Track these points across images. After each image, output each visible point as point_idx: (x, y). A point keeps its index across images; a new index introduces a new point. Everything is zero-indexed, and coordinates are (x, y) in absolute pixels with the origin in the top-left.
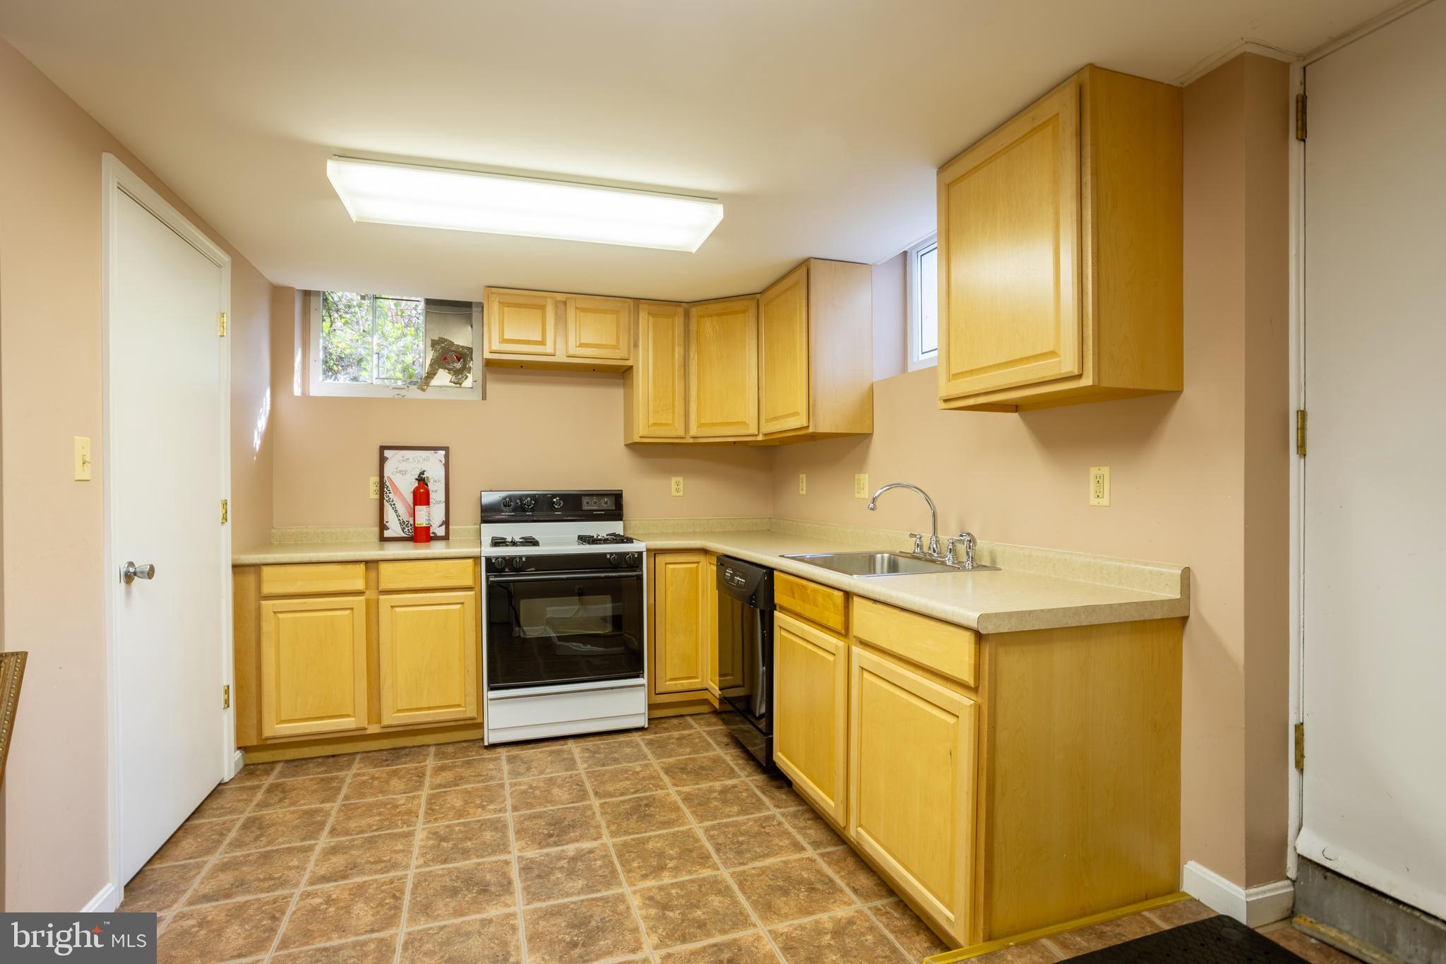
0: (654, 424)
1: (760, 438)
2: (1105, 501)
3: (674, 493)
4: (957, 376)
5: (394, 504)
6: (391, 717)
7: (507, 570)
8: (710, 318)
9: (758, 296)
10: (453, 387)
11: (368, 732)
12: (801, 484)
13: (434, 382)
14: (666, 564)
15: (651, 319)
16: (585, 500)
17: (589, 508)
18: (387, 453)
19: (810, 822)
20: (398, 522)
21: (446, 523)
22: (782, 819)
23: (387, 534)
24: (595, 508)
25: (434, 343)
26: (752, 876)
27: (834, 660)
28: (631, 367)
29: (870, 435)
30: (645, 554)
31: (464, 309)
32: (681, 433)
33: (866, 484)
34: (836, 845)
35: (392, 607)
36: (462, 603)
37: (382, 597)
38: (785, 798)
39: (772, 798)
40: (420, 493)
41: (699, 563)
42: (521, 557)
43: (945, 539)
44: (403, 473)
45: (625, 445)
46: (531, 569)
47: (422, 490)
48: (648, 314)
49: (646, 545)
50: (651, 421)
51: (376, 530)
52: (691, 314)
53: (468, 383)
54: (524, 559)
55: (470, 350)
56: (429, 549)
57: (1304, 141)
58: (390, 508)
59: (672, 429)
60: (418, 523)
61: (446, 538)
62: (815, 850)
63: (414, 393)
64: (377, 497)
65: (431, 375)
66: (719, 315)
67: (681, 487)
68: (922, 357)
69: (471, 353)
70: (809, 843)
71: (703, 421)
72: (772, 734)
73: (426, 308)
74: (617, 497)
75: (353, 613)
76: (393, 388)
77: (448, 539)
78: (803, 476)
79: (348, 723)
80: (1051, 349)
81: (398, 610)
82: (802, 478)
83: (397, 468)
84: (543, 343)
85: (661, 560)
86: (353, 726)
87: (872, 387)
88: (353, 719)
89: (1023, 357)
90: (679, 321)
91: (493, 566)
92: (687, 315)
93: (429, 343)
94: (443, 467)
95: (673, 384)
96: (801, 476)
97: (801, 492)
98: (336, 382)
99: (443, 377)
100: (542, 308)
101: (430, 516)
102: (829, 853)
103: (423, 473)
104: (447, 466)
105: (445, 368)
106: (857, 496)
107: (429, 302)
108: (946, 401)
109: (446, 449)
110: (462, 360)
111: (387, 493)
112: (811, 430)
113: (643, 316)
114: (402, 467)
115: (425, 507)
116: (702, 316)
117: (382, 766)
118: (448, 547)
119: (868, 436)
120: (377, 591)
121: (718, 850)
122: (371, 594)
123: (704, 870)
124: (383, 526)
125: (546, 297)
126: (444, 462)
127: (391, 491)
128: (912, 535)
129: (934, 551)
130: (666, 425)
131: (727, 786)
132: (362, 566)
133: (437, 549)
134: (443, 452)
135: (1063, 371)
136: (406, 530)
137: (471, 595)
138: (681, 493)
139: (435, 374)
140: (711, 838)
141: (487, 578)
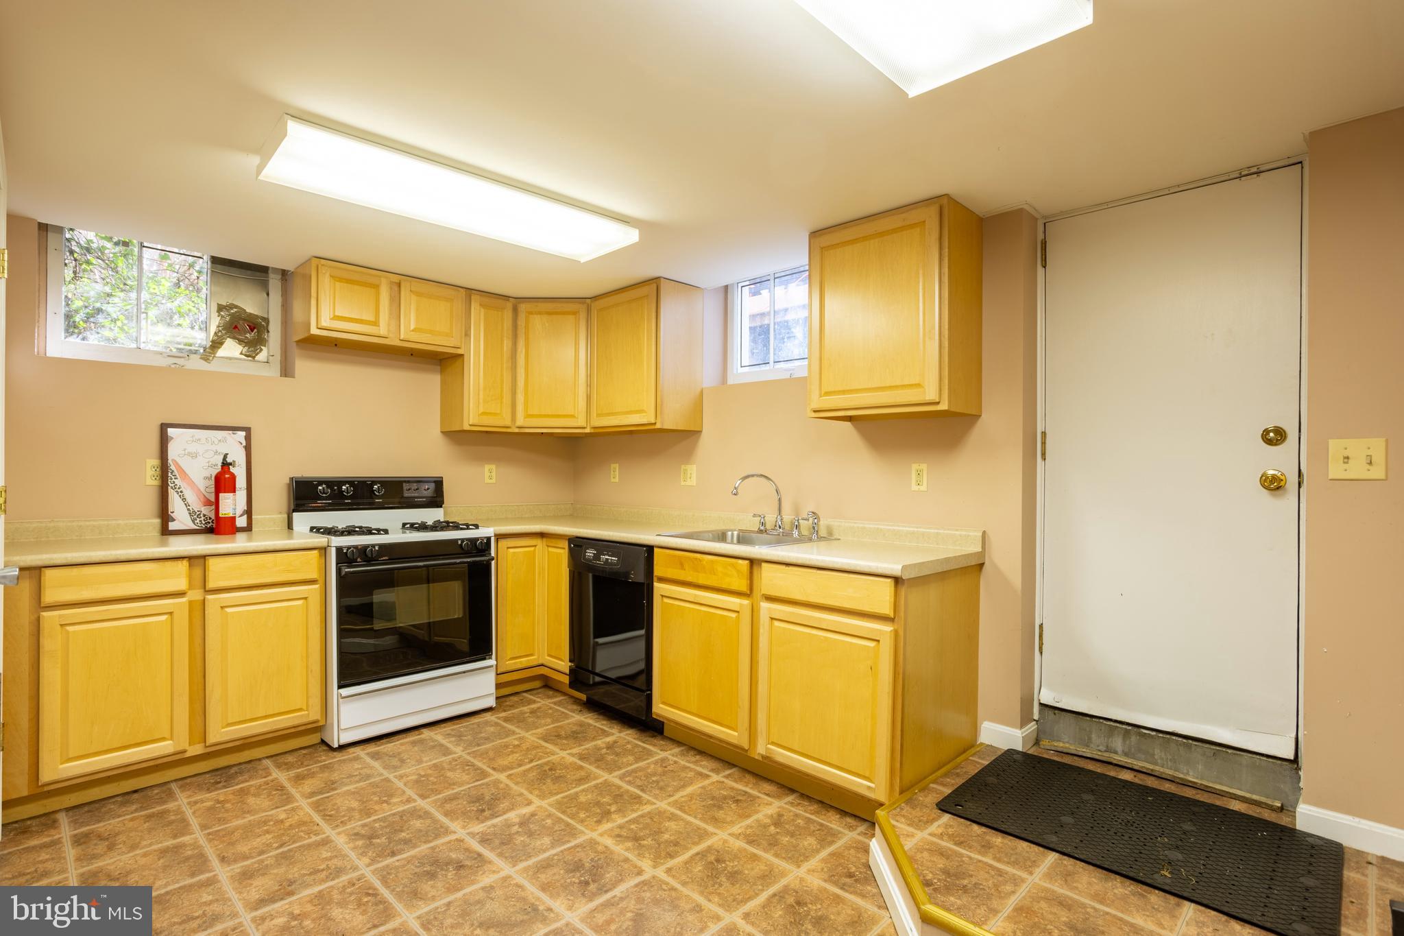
0: (484, 413)
1: (588, 430)
2: (924, 488)
3: (487, 480)
4: (827, 394)
5: (181, 492)
6: (219, 733)
7: (359, 560)
8: (539, 316)
9: (588, 301)
10: (244, 360)
11: (188, 755)
12: (612, 472)
13: (221, 352)
14: (508, 548)
15: (482, 310)
16: (406, 486)
17: (410, 495)
18: (171, 431)
19: (698, 757)
20: (187, 512)
21: (249, 512)
22: (675, 759)
23: (172, 526)
24: (416, 495)
25: (220, 308)
26: (685, 802)
27: (736, 617)
28: (462, 355)
29: (700, 432)
30: (493, 539)
31: (258, 274)
32: (508, 422)
33: (691, 474)
34: (731, 768)
35: (222, 607)
36: (306, 598)
37: (209, 597)
38: (664, 743)
39: (654, 745)
40: (225, 478)
41: (535, 546)
42: (373, 546)
43: (788, 517)
44: (194, 456)
45: (442, 432)
46: (384, 558)
47: (227, 476)
48: (480, 305)
49: (494, 531)
50: (481, 410)
51: (157, 522)
52: (519, 309)
53: (262, 356)
54: (377, 548)
55: (267, 320)
56: (234, 541)
57: (1045, 267)
58: (176, 496)
59: (500, 419)
60: (224, 512)
61: (248, 528)
62: (718, 774)
63: (195, 363)
64: (157, 483)
65: (216, 344)
66: (549, 313)
67: (494, 474)
68: (741, 370)
69: (268, 323)
70: (710, 771)
71: (529, 413)
72: (651, 690)
73: (212, 267)
74: (439, 483)
75: (172, 619)
76: (168, 356)
77: (251, 530)
78: (615, 467)
79: (165, 747)
80: (917, 382)
81: (229, 610)
82: (615, 468)
83: (185, 450)
84: (375, 323)
85: (504, 544)
86: (171, 750)
87: (702, 392)
88: (171, 742)
89: (893, 385)
90: (508, 315)
91: (344, 556)
92: (515, 310)
93: (215, 308)
94: (244, 449)
95: (502, 375)
96: (613, 466)
97: (613, 480)
98: (85, 342)
99: (232, 348)
100: (376, 287)
101: (232, 505)
102: (729, 775)
103: (225, 456)
104: (248, 449)
105: (234, 338)
106: (683, 483)
107: (215, 261)
108: (815, 411)
109: (248, 430)
110: (255, 330)
111: (171, 479)
112: (658, 426)
113: (475, 307)
114: (192, 448)
115: (232, 494)
116: (531, 313)
117: (217, 789)
118: (250, 540)
119: (699, 432)
120: (202, 590)
121: (643, 790)
122: (196, 595)
123: (645, 807)
124: (165, 515)
125: (380, 277)
126: (244, 444)
127: (178, 477)
128: (755, 516)
129: (780, 527)
130: (496, 414)
131: (609, 742)
132: (185, 563)
133: (240, 542)
134: (243, 434)
135: (927, 399)
136: (198, 521)
137: (315, 589)
138: (493, 481)
139: (222, 344)
140: (629, 783)
141: (339, 571)
